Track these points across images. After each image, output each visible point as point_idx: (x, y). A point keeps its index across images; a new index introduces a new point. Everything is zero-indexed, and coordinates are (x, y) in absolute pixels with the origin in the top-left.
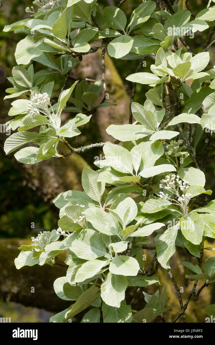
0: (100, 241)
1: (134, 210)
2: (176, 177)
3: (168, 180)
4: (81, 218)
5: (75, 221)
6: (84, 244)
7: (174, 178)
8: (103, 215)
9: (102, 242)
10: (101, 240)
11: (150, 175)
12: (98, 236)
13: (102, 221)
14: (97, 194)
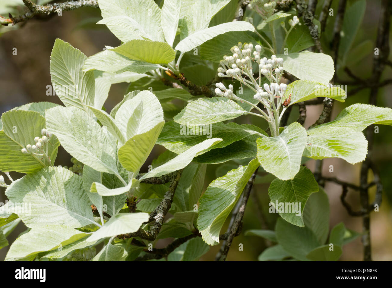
0: (81, 194)
1: (155, 116)
2: (254, 47)
3: (235, 55)
4: (37, 142)
5: (25, 147)
6: (45, 200)
7: (249, 50)
8: (88, 126)
9: (85, 194)
10: (82, 190)
11: (195, 42)
12: (76, 182)
13: (84, 139)
14: (85, 104)
